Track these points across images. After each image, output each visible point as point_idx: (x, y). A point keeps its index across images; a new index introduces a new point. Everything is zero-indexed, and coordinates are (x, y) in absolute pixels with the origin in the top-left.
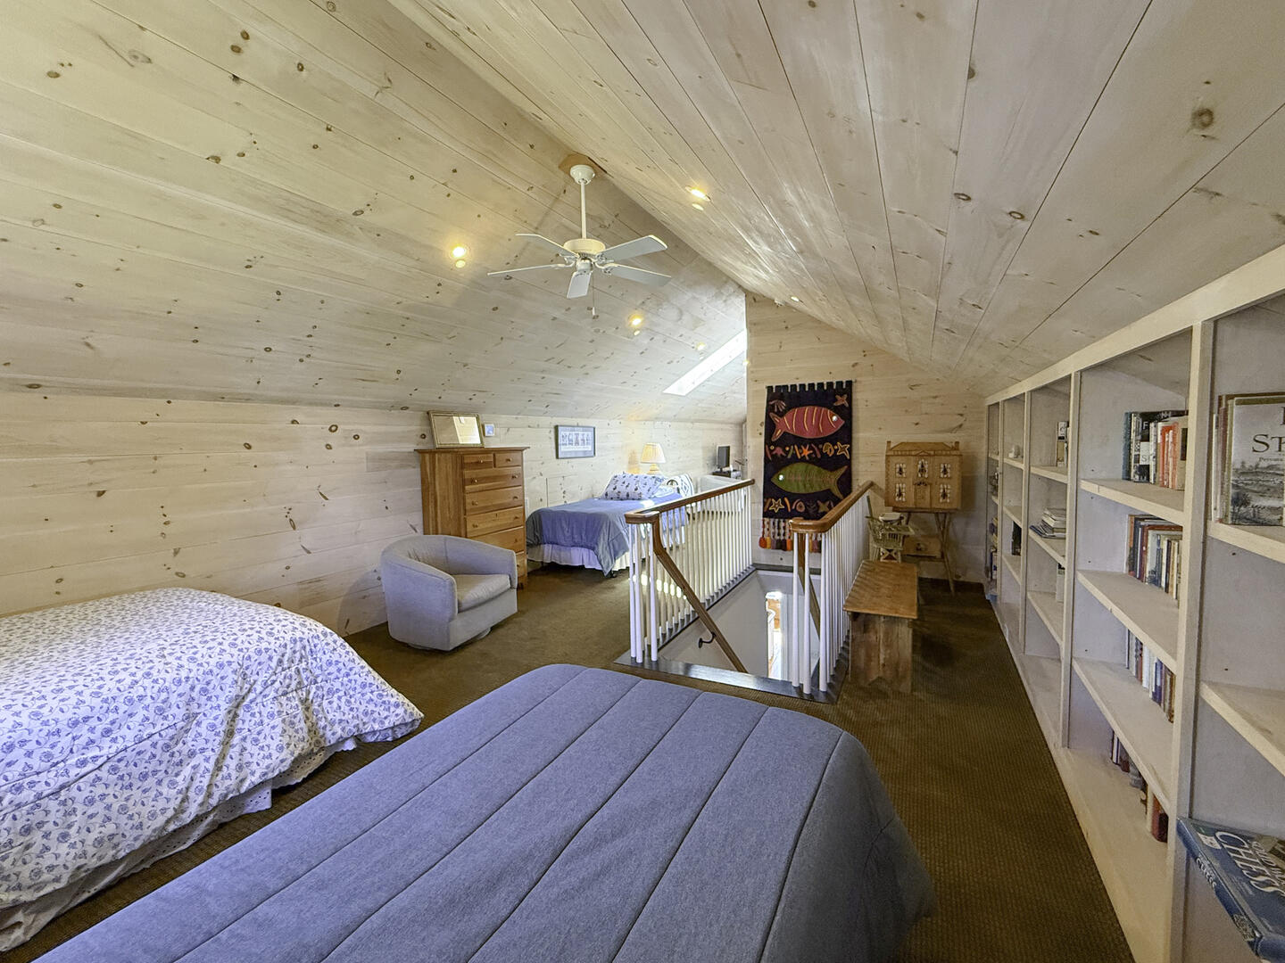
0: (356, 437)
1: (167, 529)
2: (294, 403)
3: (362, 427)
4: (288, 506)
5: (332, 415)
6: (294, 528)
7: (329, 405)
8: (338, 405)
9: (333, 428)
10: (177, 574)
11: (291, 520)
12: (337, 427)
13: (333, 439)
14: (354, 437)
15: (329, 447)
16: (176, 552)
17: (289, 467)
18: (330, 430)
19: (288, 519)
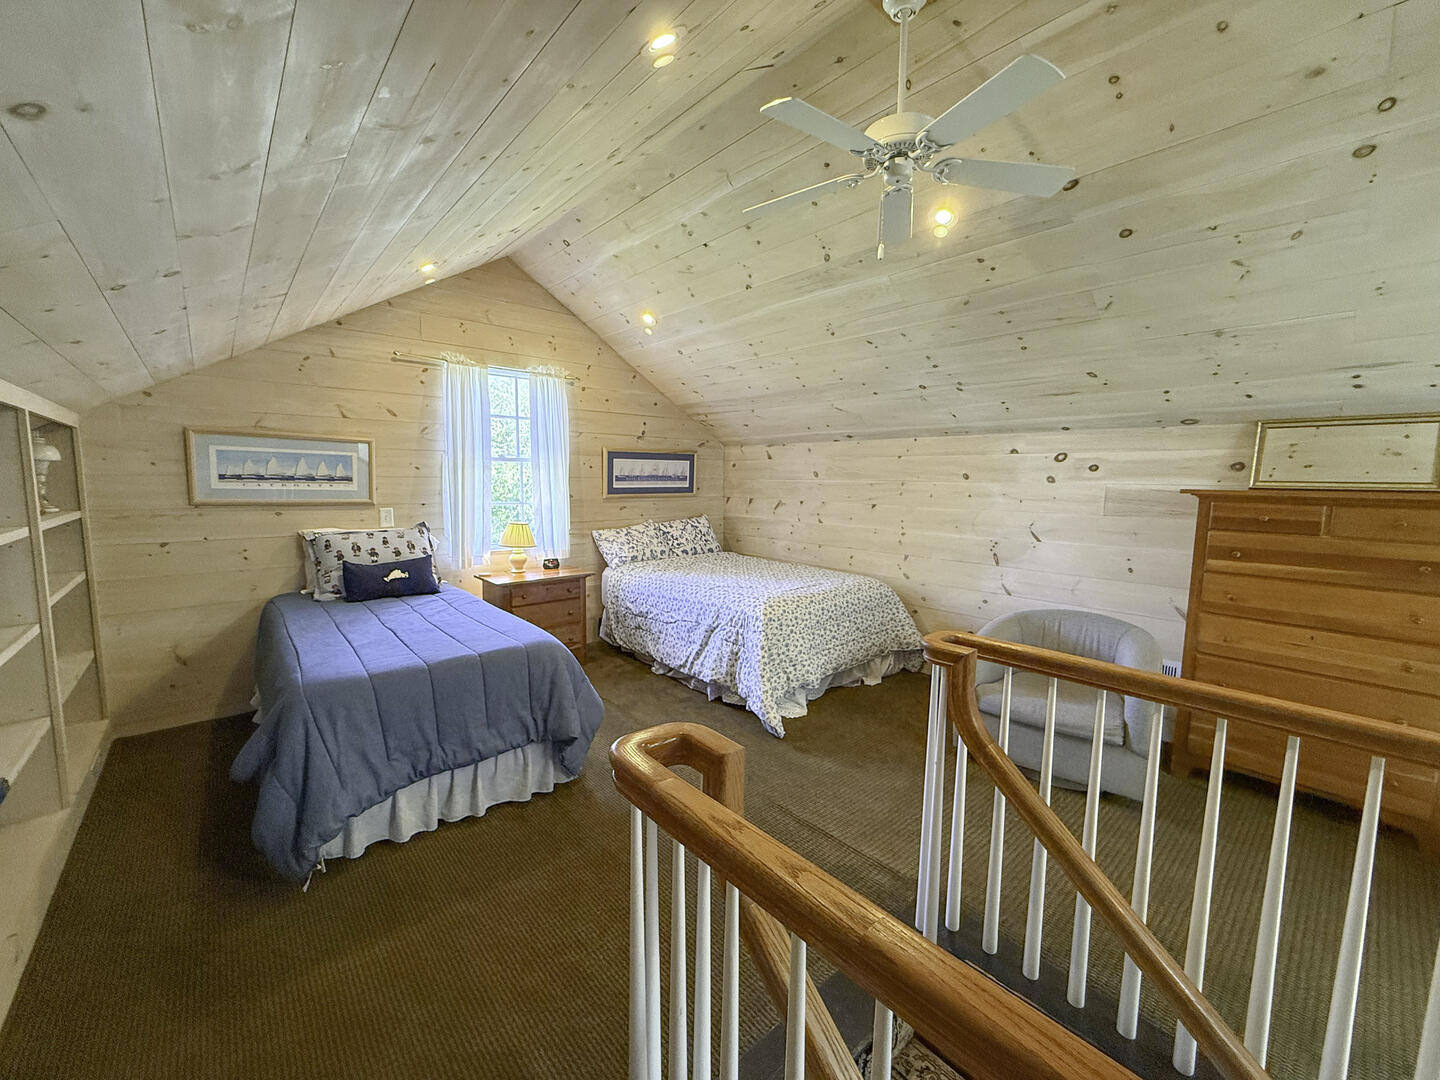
0: (1094, 468)
1: (902, 539)
2: (1012, 431)
3: (1101, 454)
4: (995, 539)
5: (1060, 441)
6: (997, 563)
7: (1056, 429)
8: (1068, 429)
9: (1061, 457)
10: (904, 574)
11: (995, 555)
12: (1066, 455)
13: (1060, 471)
14: (1090, 468)
15: (1051, 480)
16: (906, 558)
17: (1001, 500)
18: (1056, 459)
19: (993, 553)
